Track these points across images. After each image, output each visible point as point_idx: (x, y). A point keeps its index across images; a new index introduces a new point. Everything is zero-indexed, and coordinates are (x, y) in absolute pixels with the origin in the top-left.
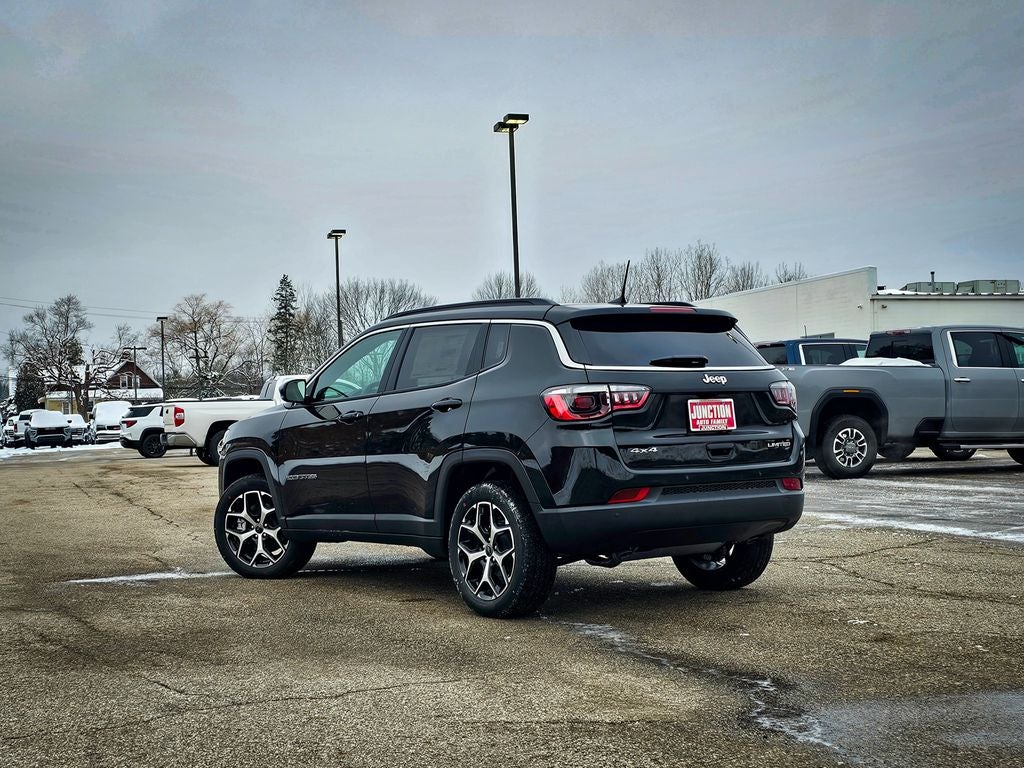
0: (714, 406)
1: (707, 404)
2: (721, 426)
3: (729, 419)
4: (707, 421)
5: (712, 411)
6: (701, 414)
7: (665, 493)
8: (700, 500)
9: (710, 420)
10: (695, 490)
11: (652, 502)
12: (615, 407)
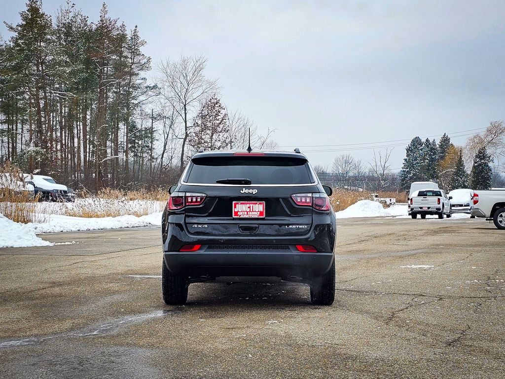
0: (251, 205)
1: (246, 204)
2: (256, 215)
3: (261, 212)
4: (246, 213)
5: (250, 207)
6: (241, 209)
7: (209, 248)
8: (230, 253)
9: (247, 212)
10: (228, 248)
11: (202, 252)
12: (187, 204)
